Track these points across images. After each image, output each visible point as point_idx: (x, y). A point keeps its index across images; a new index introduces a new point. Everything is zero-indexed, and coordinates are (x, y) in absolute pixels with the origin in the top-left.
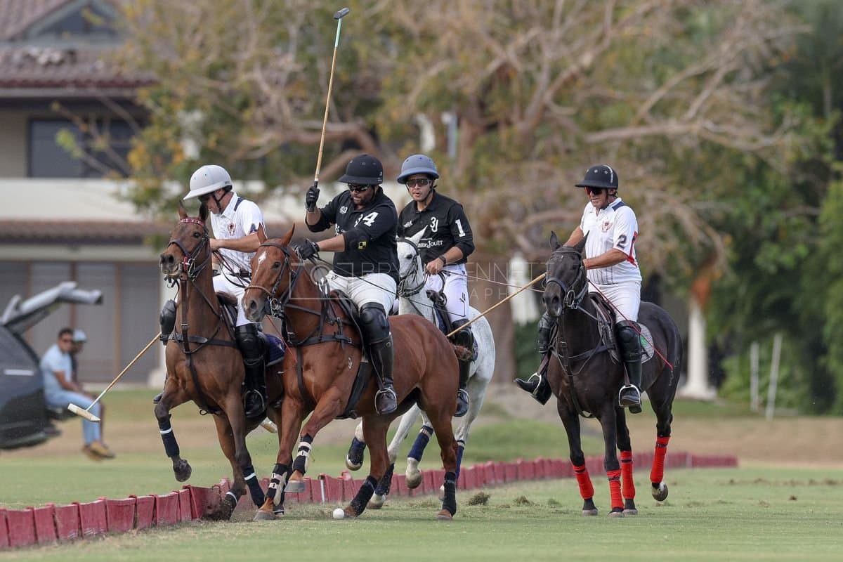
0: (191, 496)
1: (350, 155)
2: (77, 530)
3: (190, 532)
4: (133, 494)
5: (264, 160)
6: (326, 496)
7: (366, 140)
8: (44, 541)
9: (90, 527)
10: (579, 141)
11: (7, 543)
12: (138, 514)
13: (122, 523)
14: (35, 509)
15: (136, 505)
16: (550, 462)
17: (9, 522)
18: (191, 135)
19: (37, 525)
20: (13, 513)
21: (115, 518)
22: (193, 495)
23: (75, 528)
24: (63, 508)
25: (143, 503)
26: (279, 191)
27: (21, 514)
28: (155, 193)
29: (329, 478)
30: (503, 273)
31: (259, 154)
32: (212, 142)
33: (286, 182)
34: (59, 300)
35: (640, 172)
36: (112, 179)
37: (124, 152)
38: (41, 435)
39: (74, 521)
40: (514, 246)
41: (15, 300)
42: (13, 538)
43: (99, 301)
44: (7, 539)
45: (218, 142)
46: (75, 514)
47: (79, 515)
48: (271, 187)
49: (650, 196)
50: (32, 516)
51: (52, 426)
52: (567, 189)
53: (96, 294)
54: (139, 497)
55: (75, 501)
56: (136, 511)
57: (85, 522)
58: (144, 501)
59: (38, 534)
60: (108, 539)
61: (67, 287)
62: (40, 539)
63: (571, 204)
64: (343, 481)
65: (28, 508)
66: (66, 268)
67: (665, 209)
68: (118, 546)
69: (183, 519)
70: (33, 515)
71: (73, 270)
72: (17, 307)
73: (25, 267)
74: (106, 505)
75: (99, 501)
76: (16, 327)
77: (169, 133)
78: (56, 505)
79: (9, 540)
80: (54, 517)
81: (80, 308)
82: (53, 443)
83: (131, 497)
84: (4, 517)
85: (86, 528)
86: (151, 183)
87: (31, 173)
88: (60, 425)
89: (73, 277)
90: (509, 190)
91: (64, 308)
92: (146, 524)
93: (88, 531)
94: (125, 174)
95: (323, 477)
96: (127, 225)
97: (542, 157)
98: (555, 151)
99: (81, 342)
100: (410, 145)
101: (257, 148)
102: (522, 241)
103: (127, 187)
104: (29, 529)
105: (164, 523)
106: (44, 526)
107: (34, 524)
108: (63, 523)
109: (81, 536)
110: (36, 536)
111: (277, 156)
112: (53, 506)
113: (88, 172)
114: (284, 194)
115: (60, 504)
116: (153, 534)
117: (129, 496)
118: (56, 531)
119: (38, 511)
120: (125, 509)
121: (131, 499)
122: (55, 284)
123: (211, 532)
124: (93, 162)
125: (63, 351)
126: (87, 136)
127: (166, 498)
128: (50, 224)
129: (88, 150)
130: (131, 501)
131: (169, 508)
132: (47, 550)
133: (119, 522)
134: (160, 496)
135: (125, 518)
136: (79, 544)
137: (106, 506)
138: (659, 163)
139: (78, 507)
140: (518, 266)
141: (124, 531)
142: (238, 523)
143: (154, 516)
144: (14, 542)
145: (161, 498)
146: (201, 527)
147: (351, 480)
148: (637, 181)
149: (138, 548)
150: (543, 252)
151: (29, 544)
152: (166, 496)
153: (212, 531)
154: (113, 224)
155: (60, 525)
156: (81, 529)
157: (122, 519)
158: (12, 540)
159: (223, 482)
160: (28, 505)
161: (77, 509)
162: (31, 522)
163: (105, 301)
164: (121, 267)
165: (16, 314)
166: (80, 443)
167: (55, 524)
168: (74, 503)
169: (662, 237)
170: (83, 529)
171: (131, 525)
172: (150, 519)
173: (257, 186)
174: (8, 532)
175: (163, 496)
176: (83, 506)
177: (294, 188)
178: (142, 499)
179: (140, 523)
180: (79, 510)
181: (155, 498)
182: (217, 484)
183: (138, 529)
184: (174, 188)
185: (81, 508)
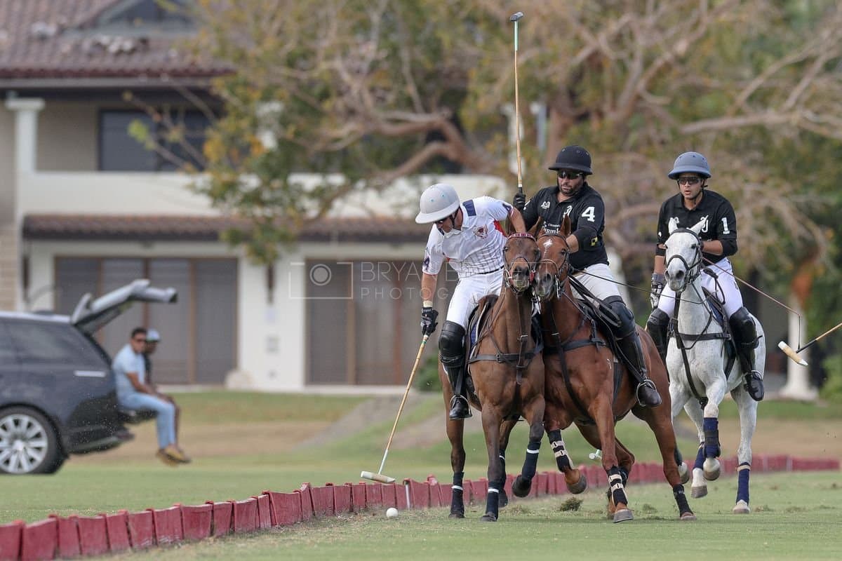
0: (270, 502)
1: (434, 147)
2: (152, 538)
3: (269, 539)
4: (210, 501)
5: (345, 152)
6: (411, 502)
7: (451, 131)
8: (117, 549)
9: (164, 534)
10: (674, 132)
11: (79, 552)
12: (215, 521)
13: (198, 530)
14: (108, 516)
15: (213, 511)
16: (644, 465)
17: (81, 529)
18: (269, 127)
19: (110, 533)
20: (85, 520)
21: (191, 525)
22: (273, 502)
23: (149, 536)
24: (137, 515)
25: (220, 509)
26: (361, 184)
27: (93, 521)
28: (232, 186)
29: (414, 482)
31: (339, 146)
32: (289, 133)
33: (368, 175)
34: (132, 298)
35: (737, 164)
36: (188, 173)
37: (199, 143)
38: (113, 439)
39: (149, 528)
41: (86, 298)
42: (85, 547)
43: (174, 299)
44: (77, 548)
45: (297, 134)
46: (149, 520)
47: (153, 522)
48: (352, 180)
49: (749, 189)
50: (104, 523)
51: (125, 429)
52: (661, 181)
53: (170, 292)
54: (216, 504)
55: (149, 508)
56: (213, 518)
57: (160, 529)
58: (221, 507)
59: (111, 540)
60: (183, 547)
61: (141, 284)
62: (112, 546)
64: (429, 485)
65: (100, 515)
66: (139, 265)
67: (763, 203)
68: (194, 554)
69: (262, 525)
70: (106, 523)
71: (146, 267)
72: (88, 306)
73: (96, 264)
74: (182, 511)
75: (175, 507)
76: (87, 327)
77: (245, 124)
78: (129, 513)
79: (81, 549)
80: (127, 524)
81: (154, 306)
82: (125, 448)
83: (208, 503)
84: (75, 526)
85: (160, 535)
86: (226, 177)
87: (102, 166)
88: (133, 429)
89: (146, 274)
91: (137, 306)
92: (224, 531)
93: (163, 539)
94: (200, 167)
95: (408, 482)
96: (201, 220)
97: (635, 148)
98: (649, 142)
99: (154, 342)
100: (498, 137)
101: (337, 140)
102: (615, 236)
103: (203, 180)
104: (101, 538)
105: (242, 530)
106: (118, 533)
107: (107, 532)
108: (137, 530)
109: (156, 544)
110: (108, 543)
111: (359, 148)
112: (126, 513)
113: (162, 165)
114: (367, 187)
115: (134, 511)
116: (230, 542)
117: (206, 502)
118: (130, 539)
119: (110, 518)
120: (202, 516)
121: (208, 505)
122: (128, 282)
123: (291, 540)
124: (167, 155)
125: (136, 352)
126: (160, 127)
127: (244, 504)
128: (121, 219)
129: (162, 142)
130: (206, 507)
131: (247, 515)
133: (195, 530)
134: (238, 502)
135: (201, 526)
136: (154, 552)
137: (181, 513)
138: (757, 155)
139: (153, 514)
141: (200, 539)
142: (319, 530)
143: (232, 523)
144: (86, 551)
145: (239, 505)
146: (281, 534)
147: (438, 484)
148: (734, 174)
149: (215, 556)
150: (636, 247)
151: (101, 553)
152: (244, 502)
153: (293, 538)
154: (188, 220)
155: (134, 533)
156: (155, 536)
157: (198, 526)
158: (83, 549)
159: (303, 488)
160: (100, 512)
161: (151, 516)
162: (104, 530)
163: (180, 298)
164: (196, 264)
165: (87, 313)
166: (154, 448)
167: (129, 532)
168: (148, 510)
169: (761, 232)
170: (158, 537)
171: (208, 532)
172: (228, 526)
173: (337, 180)
174: (80, 540)
175: (241, 502)
176: (157, 512)
177: (376, 181)
178: (220, 505)
179: (217, 530)
180: (153, 517)
181: (233, 505)
182: (297, 490)
183: (215, 536)
184: (252, 182)
185: (155, 515)
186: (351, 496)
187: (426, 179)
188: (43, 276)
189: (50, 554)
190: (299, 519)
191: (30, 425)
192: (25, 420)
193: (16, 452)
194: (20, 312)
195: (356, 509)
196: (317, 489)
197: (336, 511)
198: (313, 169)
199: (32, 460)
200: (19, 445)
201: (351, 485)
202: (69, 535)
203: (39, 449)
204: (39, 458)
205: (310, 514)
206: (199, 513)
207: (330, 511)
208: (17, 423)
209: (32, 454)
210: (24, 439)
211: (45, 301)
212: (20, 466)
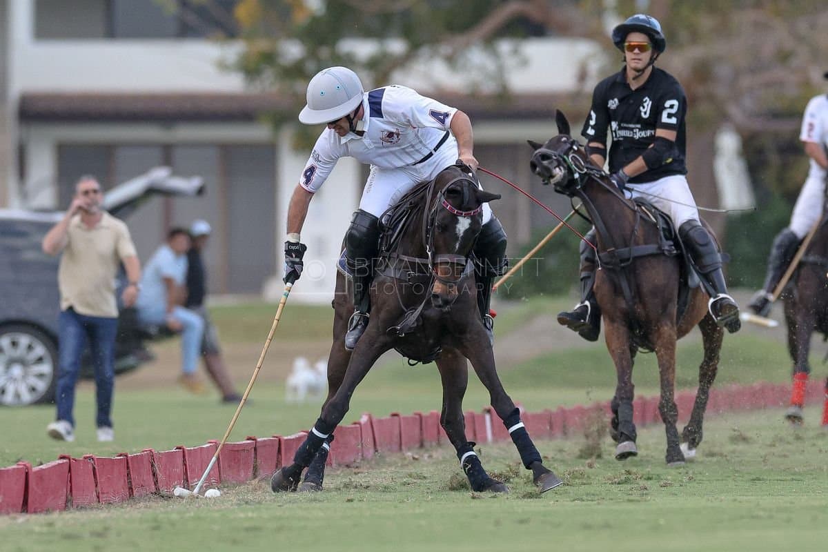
2: (182, 481)
4: (250, 436)
6: (494, 434)
8: (141, 496)
11: (95, 499)
12: (259, 461)
13: (239, 471)
14: (129, 455)
15: (255, 449)
17: (98, 474)
20: (103, 461)
21: (229, 466)
23: (179, 479)
24: (164, 454)
25: (265, 446)
26: (425, 51)
27: (112, 462)
28: (269, 58)
30: (711, 152)
33: (434, 41)
34: (151, 191)
37: (228, 4)
38: (130, 360)
39: (179, 470)
40: (722, 118)
42: (103, 493)
43: (200, 191)
44: (95, 493)
46: (180, 461)
47: (184, 462)
48: (415, 47)
52: (789, 44)
53: (196, 183)
54: (259, 440)
55: (179, 446)
56: (256, 457)
57: (193, 471)
58: (265, 444)
59: (133, 484)
60: (221, 492)
61: (160, 175)
62: (136, 493)
63: (795, 62)
65: (121, 455)
66: (158, 152)
68: (235, 501)
70: (127, 463)
71: (168, 155)
73: (105, 152)
75: (209, 445)
78: (155, 452)
79: (98, 497)
80: (152, 465)
81: (178, 203)
82: (145, 372)
83: (249, 439)
84: (90, 466)
85: (194, 478)
86: (262, 45)
87: (111, 32)
89: (167, 161)
90: (718, 48)
91: (156, 202)
92: (268, 473)
93: (196, 483)
95: (489, 411)
99: (203, 237)
102: (734, 111)
103: (233, 51)
104: (121, 483)
110: (131, 489)
111: (423, 8)
112: (151, 451)
113: (185, 31)
114: (432, 55)
115: (161, 448)
117: (246, 438)
118: (156, 483)
119: (133, 458)
120: (242, 454)
121: (249, 441)
122: (142, 171)
124: (191, 18)
127: (293, 439)
128: (137, 98)
129: (185, 5)
130: (250, 444)
132: (146, 507)
133: (235, 470)
134: (286, 438)
135: (242, 467)
139: (184, 452)
140: (728, 143)
141: (241, 483)
142: (384, 470)
144: (103, 497)
145: (287, 440)
146: (338, 476)
149: (260, 503)
150: (757, 125)
151: (123, 500)
152: (293, 437)
155: (160, 476)
156: (188, 481)
157: (239, 466)
158: (100, 495)
159: (364, 419)
160: (121, 452)
161: (181, 454)
163: (208, 191)
164: (227, 150)
166: (175, 372)
167: (154, 475)
168: (177, 448)
171: (250, 474)
172: (275, 467)
173: (397, 46)
174: (96, 486)
175: (289, 437)
176: (188, 450)
177: (445, 49)
178: (264, 441)
179: (261, 471)
180: (184, 456)
181: (280, 440)
182: (357, 421)
183: (259, 478)
184: (293, 51)
185: (186, 452)
186: (421, 429)
187: (505, 46)
188: (43, 167)
189: (61, 502)
190: (360, 457)
191: (30, 348)
192: (24, 340)
193: (14, 380)
194: (15, 212)
195: (427, 444)
196: (380, 421)
197: (403, 447)
198: (368, 33)
199: (33, 389)
200: (17, 370)
201: (420, 415)
202: (83, 478)
203: (41, 376)
204: (42, 386)
205: (372, 451)
206: (238, 451)
207: (396, 447)
208: (14, 344)
209: (33, 381)
210: (22, 362)
211: (46, 197)
212: (17, 395)
